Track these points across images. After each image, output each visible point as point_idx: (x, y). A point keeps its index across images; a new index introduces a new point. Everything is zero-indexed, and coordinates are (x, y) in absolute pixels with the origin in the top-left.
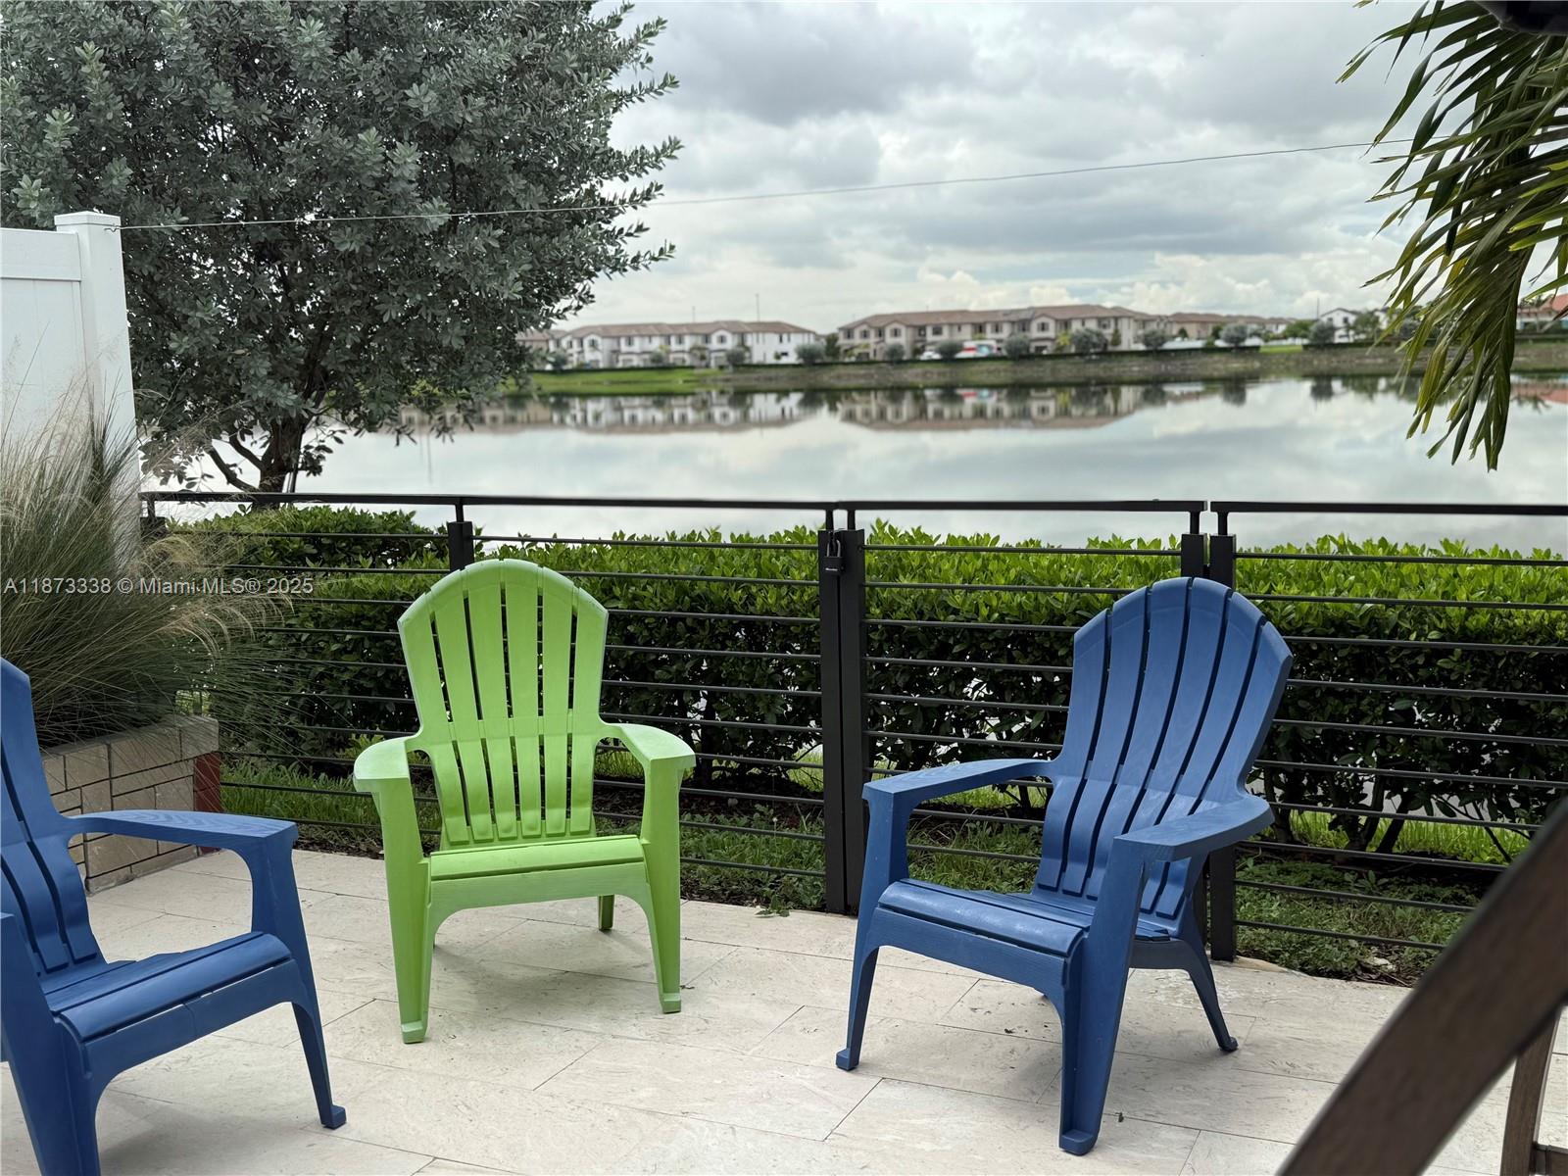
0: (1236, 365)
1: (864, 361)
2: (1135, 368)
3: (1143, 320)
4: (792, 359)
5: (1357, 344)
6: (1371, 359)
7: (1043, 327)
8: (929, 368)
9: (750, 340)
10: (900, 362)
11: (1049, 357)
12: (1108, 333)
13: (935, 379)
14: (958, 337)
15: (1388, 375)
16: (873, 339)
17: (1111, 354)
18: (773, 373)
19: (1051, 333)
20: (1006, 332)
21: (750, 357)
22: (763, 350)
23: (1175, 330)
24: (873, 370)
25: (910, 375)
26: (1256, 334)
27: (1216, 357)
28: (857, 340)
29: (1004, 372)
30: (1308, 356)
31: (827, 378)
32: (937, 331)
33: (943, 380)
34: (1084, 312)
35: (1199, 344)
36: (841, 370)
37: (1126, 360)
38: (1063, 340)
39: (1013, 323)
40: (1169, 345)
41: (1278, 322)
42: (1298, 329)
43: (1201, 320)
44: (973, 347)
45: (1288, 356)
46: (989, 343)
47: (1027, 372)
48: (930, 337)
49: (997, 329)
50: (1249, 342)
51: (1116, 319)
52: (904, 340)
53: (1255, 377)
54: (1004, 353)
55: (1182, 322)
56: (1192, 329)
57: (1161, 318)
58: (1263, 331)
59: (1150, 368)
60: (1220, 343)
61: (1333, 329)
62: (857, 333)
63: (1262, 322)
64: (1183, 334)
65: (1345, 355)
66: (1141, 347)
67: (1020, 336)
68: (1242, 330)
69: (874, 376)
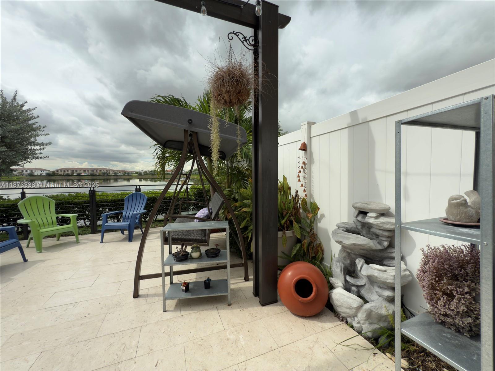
0: (128, 177)
1: (61, 175)
2: (113, 177)
3: (114, 171)
4: (44, 175)
5: (145, 175)
6: (147, 177)
7: (97, 171)
8: (75, 177)
9: (34, 171)
10: (69, 176)
11: (98, 175)
12: (108, 172)
13: (76, 178)
14: (80, 172)
15: (149, 179)
16: (63, 172)
17: (109, 175)
18: (40, 177)
19: (98, 172)
20: (90, 172)
21: (34, 174)
22: (37, 173)
23: (119, 172)
24: (63, 177)
25: (71, 178)
26: (131, 173)
27: (125, 176)
28: (59, 172)
29: (90, 177)
30: (138, 176)
31: (52, 178)
32: (76, 171)
33: (78, 178)
34: (104, 169)
35: (123, 174)
36: (56, 177)
37: (111, 176)
38: (100, 173)
39: (91, 170)
40: (118, 174)
41: (134, 172)
42: (137, 173)
43: (123, 171)
44: (83, 173)
45: (136, 176)
46: (87, 173)
47: (94, 177)
48: (75, 172)
49: (88, 171)
50: (130, 174)
51: (109, 170)
52: (70, 172)
53: (131, 179)
54: (90, 174)
55: (120, 171)
56: (121, 172)
57: (116, 171)
58: (132, 172)
59: (115, 177)
60: (126, 174)
61: (141, 173)
62: (59, 171)
63: (131, 171)
64: (120, 173)
65: (143, 176)
66: (113, 174)
67: (93, 172)
68: (129, 172)
69: (63, 178)
